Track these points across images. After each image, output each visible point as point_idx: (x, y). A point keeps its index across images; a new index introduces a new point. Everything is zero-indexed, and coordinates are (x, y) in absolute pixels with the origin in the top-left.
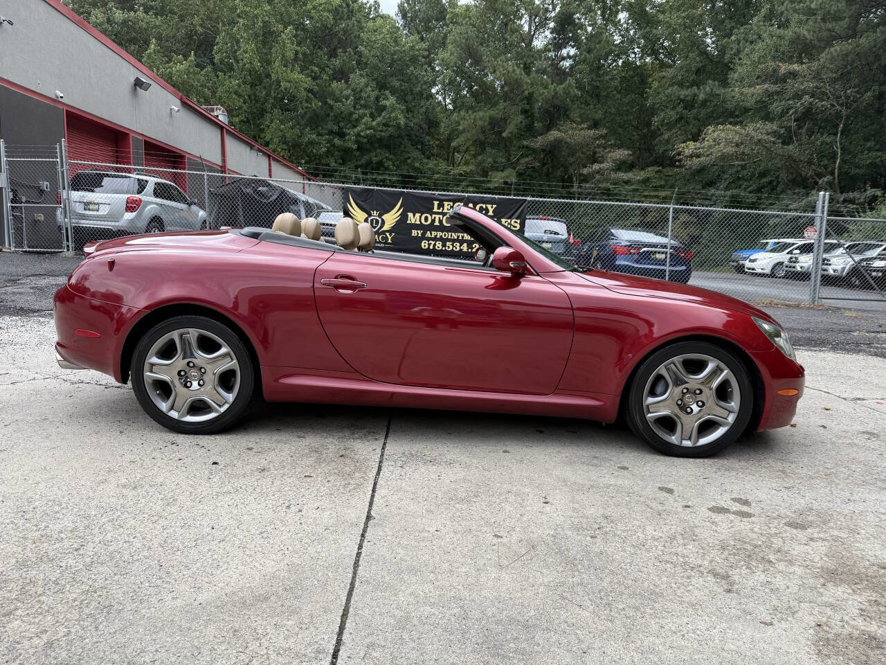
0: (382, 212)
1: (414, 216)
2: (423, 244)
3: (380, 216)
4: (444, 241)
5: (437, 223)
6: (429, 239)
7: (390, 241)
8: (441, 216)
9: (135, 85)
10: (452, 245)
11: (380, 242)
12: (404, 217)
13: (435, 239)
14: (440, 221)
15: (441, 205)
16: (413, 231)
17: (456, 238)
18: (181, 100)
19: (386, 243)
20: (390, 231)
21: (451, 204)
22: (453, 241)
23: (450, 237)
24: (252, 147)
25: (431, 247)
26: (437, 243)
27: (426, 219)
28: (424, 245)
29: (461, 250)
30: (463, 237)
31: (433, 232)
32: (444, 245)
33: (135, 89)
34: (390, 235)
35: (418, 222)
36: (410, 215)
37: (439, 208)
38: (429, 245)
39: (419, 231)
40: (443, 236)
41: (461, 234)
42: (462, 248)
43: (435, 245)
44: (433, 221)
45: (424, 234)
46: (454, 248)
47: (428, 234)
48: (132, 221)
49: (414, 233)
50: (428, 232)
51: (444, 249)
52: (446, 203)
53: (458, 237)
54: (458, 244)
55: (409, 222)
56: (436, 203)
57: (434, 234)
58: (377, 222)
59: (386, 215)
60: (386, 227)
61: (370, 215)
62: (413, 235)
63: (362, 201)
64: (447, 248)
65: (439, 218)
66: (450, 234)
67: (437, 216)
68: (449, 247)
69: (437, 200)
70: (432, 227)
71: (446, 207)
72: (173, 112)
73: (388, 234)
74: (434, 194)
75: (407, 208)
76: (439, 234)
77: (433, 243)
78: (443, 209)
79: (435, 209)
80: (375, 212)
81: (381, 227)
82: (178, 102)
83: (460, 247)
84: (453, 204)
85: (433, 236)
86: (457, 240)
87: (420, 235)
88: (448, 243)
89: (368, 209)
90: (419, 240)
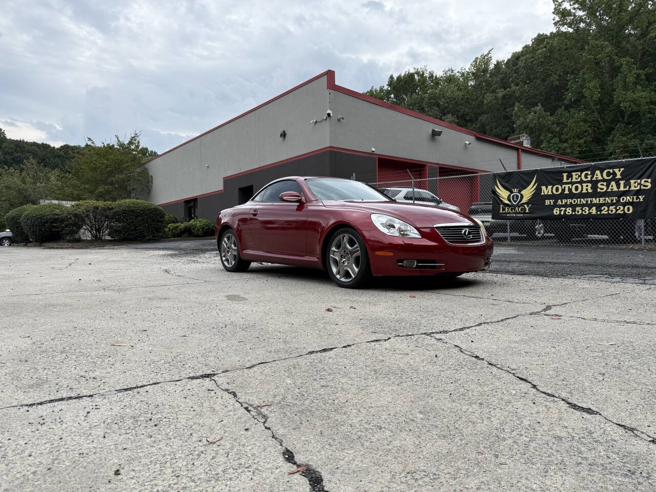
0: (521, 188)
1: (547, 188)
2: (555, 211)
3: (519, 192)
4: (573, 207)
5: (567, 192)
6: (560, 206)
7: (527, 211)
8: (570, 186)
10: (582, 209)
11: (520, 213)
12: (538, 190)
13: (566, 206)
14: (570, 190)
15: (570, 176)
16: (546, 201)
17: (585, 202)
19: (524, 213)
20: (527, 203)
21: (579, 173)
22: (583, 206)
23: (579, 203)
25: (562, 213)
26: (567, 209)
27: (557, 189)
28: (556, 212)
29: (590, 213)
30: (591, 201)
31: (563, 200)
32: (574, 210)
34: (528, 206)
35: (550, 193)
36: (544, 188)
37: (567, 179)
38: (560, 211)
39: (551, 201)
40: (573, 203)
41: (589, 199)
42: (591, 211)
43: (565, 211)
44: (564, 190)
45: (555, 203)
46: (583, 212)
47: (559, 202)
49: (547, 202)
50: (559, 200)
51: (573, 213)
52: (574, 174)
53: (587, 202)
54: (587, 208)
55: (542, 194)
56: (565, 175)
57: (564, 201)
58: (517, 197)
59: (523, 190)
60: (524, 200)
62: (546, 204)
63: (506, 182)
64: (576, 212)
65: (569, 187)
66: (579, 200)
67: (567, 186)
68: (578, 212)
69: (565, 172)
70: (563, 196)
71: (574, 177)
73: (526, 206)
74: (565, 167)
75: (541, 183)
76: (569, 201)
77: (564, 209)
78: (572, 179)
79: (565, 180)
80: (516, 189)
81: (521, 201)
83: (589, 210)
84: (581, 174)
85: (563, 203)
86: (586, 205)
87: (552, 204)
88: (577, 208)
89: (510, 188)
90: (551, 208)
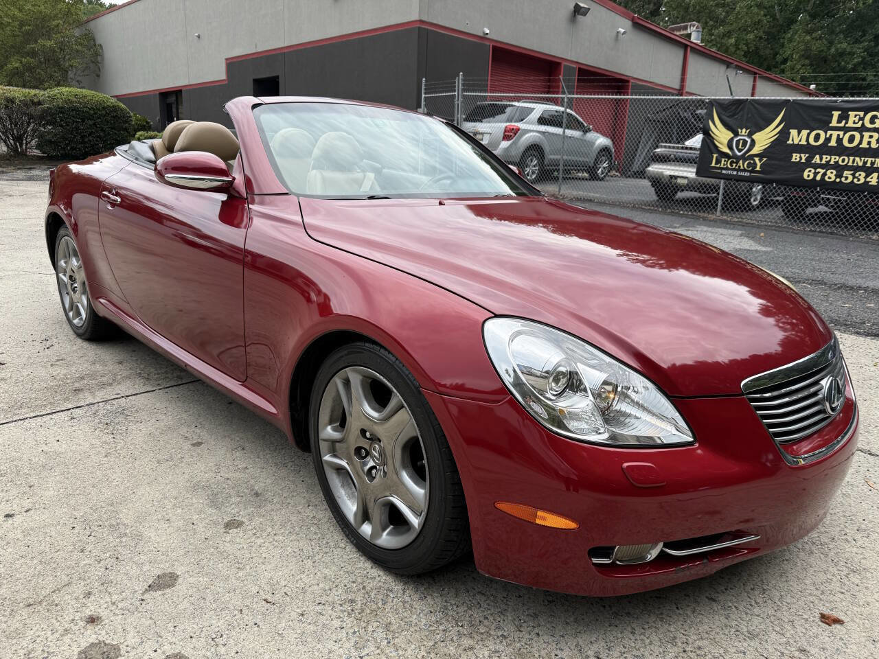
0: (754, 129)
1: (799, 133)
2: (806, 174)
3: (750, 135)
4: (840, 169)
5: (833, 143)
6: (816, 166)
7: (758, 168)
8: (841, 133)
9: (575, 12)
10: (853, 175)
11: (744, 170)
12: (784, 134)
13: (827, 166)
14: (839, 140)
15: (844, 117)
16: (794, 155)
17: (860, 164)
18: (633, 20)
19: (753, 171)
20: (760, 156)
21: (862, 114)
22: (856, 169)
23: (850, 164)
24: (728, 65)
25: (818, 178)
26: (829, 172)
27: (817, 138)
28: (808, 174)
29: (866, 183)
30: (873, 163)
31: (824, 157)
32: (839, 175)
33: (575, 16)
34: (760, 160)
35: (804, 142)
36: (794, 132)
37: (839, 122)
38: (816, 174)
39: (803, 155)
40: (840, 163)
41: (870, 160)
42: (868, 179)
43: (825, 174)
44: (828, 140)
45: (809, 160)
46: (855, 180)
47: (817, 159)
48: (507, 149)
49: (796, 157)
50: (818, 156)
51: (838, 180)
52: (852, 114)
53: (865, 163)
54: (863, 174)
55: (790, 142)
56: (836, 114)
57: (825, 158)
58: (745, 142)
59: (757, 134)
60: (756, 150)
61: (736, 134)
62: (793, 160)
63: (728, 117)
64: (843, 179)
65: (839, 135)
66: (851, 158)
67: (835, 134)
68: (847, 178)
69: (837, 109)
70: (825, 149)
71: (851, 119)
72: (620, 35)
73: (757, 159)
74: (836, 101)
75: (789, 124)
76: (834, 159)
77: (822, 171)
78: (846, 123)
79: (834, 123)
80: (744, 130)
81: (749, 150)
82: (628, 23)
83: (866, 177)
84: (865, 115)
85: (823, 162)
86: (863, 168)
87: (803, 161)
88: (846, 172)
89: (734, 127)
90: (801, 167)
